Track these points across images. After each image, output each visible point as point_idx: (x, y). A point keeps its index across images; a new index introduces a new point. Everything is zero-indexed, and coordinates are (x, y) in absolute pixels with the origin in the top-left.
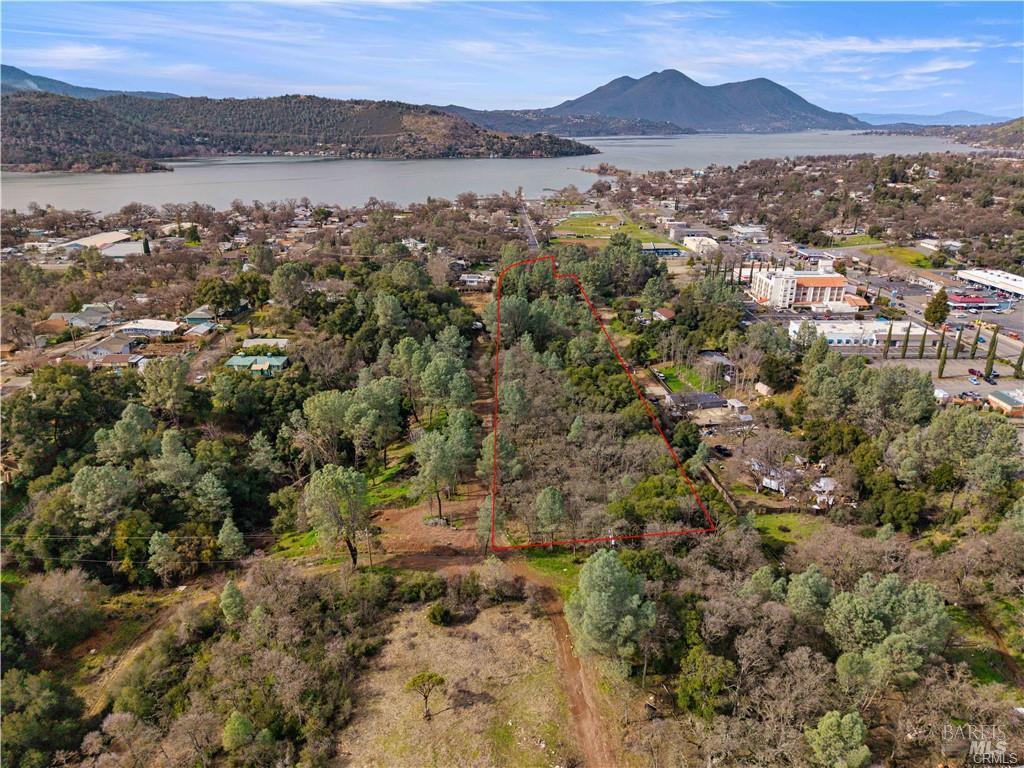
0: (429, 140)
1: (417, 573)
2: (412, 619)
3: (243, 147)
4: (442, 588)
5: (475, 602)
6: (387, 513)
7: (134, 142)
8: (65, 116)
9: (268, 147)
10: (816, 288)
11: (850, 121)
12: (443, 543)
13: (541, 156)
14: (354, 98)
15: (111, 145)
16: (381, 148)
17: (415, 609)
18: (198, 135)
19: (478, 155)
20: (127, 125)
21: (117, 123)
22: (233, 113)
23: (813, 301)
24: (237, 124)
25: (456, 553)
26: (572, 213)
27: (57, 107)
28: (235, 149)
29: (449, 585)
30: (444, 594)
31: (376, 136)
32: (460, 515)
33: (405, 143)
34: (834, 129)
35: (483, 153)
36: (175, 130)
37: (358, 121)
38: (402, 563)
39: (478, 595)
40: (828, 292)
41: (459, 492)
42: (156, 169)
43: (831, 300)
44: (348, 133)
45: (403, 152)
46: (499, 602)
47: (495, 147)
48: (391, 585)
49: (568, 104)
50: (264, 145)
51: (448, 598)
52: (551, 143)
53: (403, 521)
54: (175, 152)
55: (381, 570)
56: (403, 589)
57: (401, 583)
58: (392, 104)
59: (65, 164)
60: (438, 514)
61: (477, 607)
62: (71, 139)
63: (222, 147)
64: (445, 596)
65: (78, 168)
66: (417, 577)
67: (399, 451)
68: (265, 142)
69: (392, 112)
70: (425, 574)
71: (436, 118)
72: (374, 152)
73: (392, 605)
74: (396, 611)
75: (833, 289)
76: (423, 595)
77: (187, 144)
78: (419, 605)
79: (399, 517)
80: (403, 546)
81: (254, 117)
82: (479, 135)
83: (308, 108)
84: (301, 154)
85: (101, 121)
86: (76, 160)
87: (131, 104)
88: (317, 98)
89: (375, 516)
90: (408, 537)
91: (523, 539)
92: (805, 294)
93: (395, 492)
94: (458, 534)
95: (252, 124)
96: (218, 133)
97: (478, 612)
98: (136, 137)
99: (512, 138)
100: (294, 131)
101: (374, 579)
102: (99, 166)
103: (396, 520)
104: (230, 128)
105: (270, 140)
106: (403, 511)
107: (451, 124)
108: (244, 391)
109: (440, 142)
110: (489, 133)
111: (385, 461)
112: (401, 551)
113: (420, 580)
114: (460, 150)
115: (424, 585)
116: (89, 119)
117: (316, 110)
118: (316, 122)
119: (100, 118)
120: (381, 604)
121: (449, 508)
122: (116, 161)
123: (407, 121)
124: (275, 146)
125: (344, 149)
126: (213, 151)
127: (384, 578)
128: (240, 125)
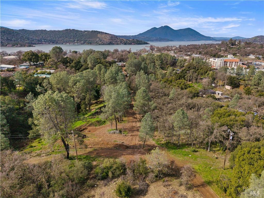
0: (105, 40)
1: (106, 160)
2: (103, 193)
3: (55, 42)
4: (123, 170)
5: (144, 178)
6: (89, 128)
7: (25, 40)
8: (7, 33)
9: (62, 42)
10: (230, 62)
11: (211, 38)
12: (119, 142)
13: (134, 44)
14: (85, 30)
15: (19, 41)
16: (92, 42)
17: (106, 185)
18: (43, 39)
19: (118, 44)
20: (23, 36)
21: (21, 35)
22: (53, 33)
23: (229, 66)
24: (54, 36)
25: (127, 147)
26: (145, 53)
27: (4, 31)
28: (53, 43)
29: (127, 167)
30: (124, 173)
31: (91, 39)
32: (126, 129)
33: (98, 41)
34: (207, 40)
35: (119, 44)
36: (37, 38)
37: (86, 36)
38: (97, 153)
39: (146, 174)
40: (234, 63)
41: (124, 120)
42: (30, 46)
43: (235, 66)
44: (83, 39)
45: (98, 43)
46: (160, 178)
47: (122, 42)
48: (90, 168)
49: (140, 34)
50: (61, 42)
51: (127, 176)
52: (137, 41)
53: (97, 132)
54: (36, 43)
55: (84, 158)
56: (98, 170)
57: (96, 166)
58: (95, 31)
59: (5, 45)
60: (116, 128)
61: (147, 182)
62: (8, 39)
63: (49, 42)
64: (125, 174)
65: (9, 46)
66: (106, 162)
67: (96, 106)
68: (61, 41)
69: (95, 33)
70: (112, 160)
71: (107, 35)
72: (90, 43)
73: (90, 182)
74: (93, 187)
75: (236, 62)
76: (110, 175)
77: (40, 41)
78: (108, 182)
79: (96, 130)
80: (98, 144)
81: (58, 34)
82: (118, 39)
83: (73, 32)
84: (71, 44)
85: (16, 35)
86: (8, 44)
87: (25, 32)
88: (75, 30)
89: (84, 130)
90: (100, 139)
91: (161, 140)
92: (227, 64)
93: (94, 120)
94: (127, 138)
95: (57, 36)
96: (48, 39)
97: (148, 186)
98: (26, 39)
99: (127, 40)
100: (69, 38)
101: (78, 164)
102: (14, 46)
103: (94, 131)
104: (52, 37)
105: (63, 41)
106: (98, 127)
107: (111, 36)
108: (29, 80)
109: (108, 41)
110: (121, 39)
111: (90, 110)
112: (97, 147)
113: (108, 164)
114: (113, 43)
115: (111, 167)
116: (13, 34)
117: (75, 33)
118: (75, 36)
119: (16, 34)
120: (82, 182)
121: (120, 126)
122: (19, 44)
123: (99, 35)
124: (64, 42)
125: (82, 43)
126: (47, 43)
127: (85, 163)
128: (55, 37)
